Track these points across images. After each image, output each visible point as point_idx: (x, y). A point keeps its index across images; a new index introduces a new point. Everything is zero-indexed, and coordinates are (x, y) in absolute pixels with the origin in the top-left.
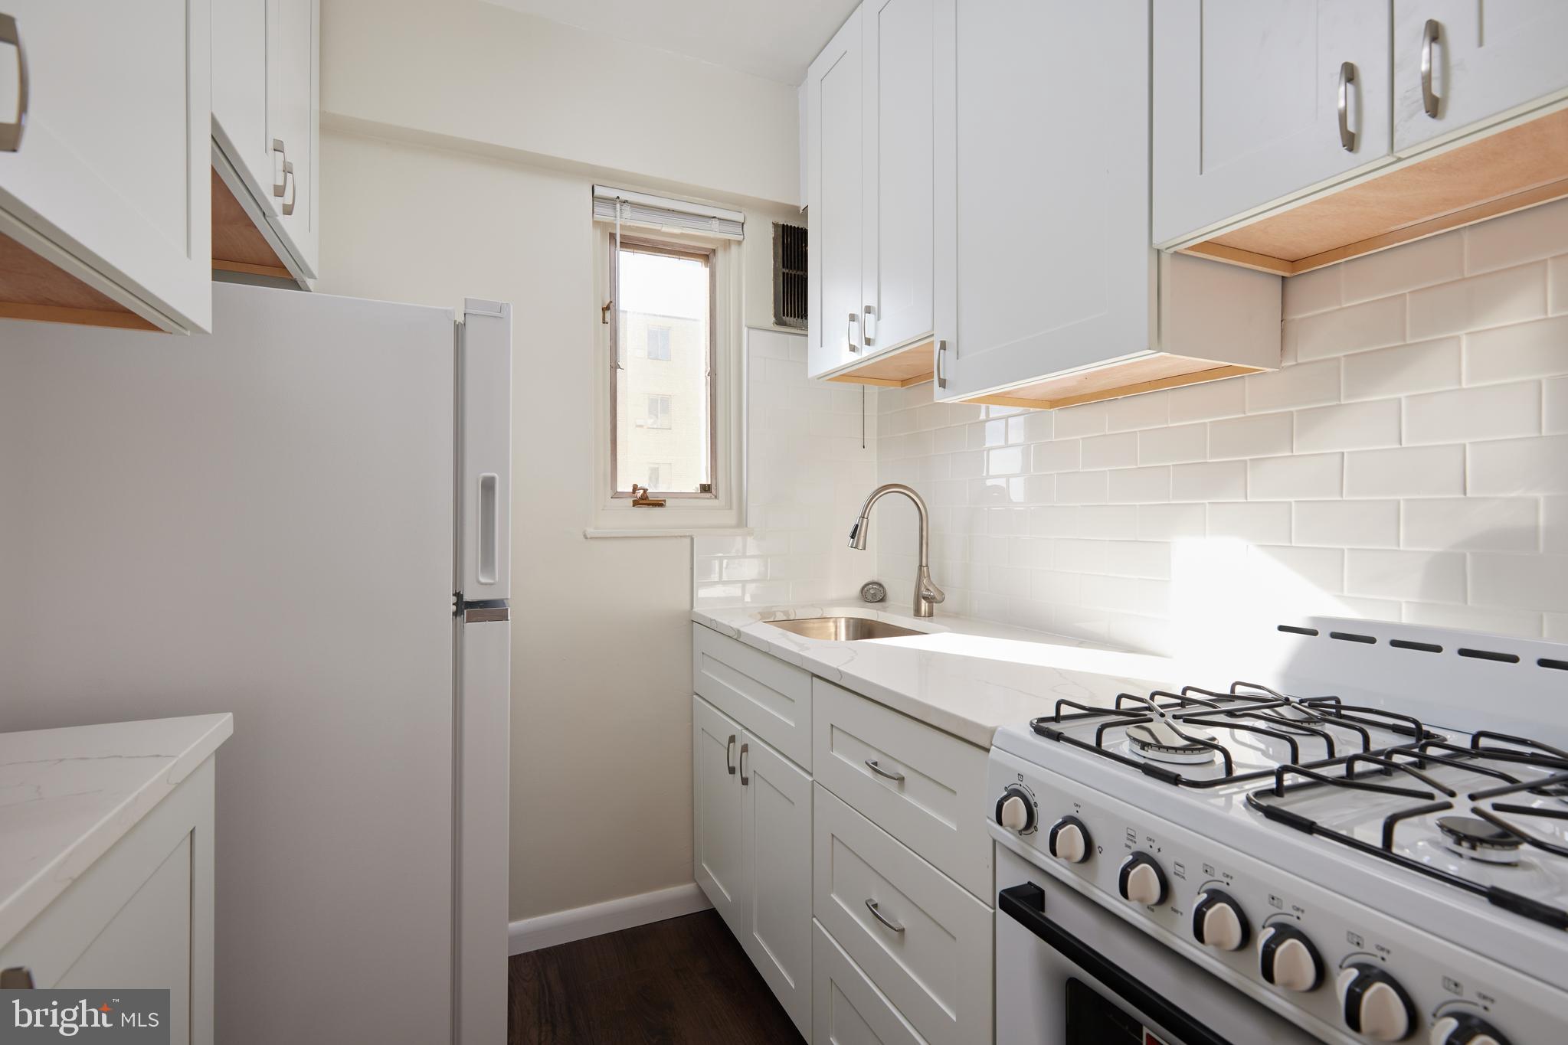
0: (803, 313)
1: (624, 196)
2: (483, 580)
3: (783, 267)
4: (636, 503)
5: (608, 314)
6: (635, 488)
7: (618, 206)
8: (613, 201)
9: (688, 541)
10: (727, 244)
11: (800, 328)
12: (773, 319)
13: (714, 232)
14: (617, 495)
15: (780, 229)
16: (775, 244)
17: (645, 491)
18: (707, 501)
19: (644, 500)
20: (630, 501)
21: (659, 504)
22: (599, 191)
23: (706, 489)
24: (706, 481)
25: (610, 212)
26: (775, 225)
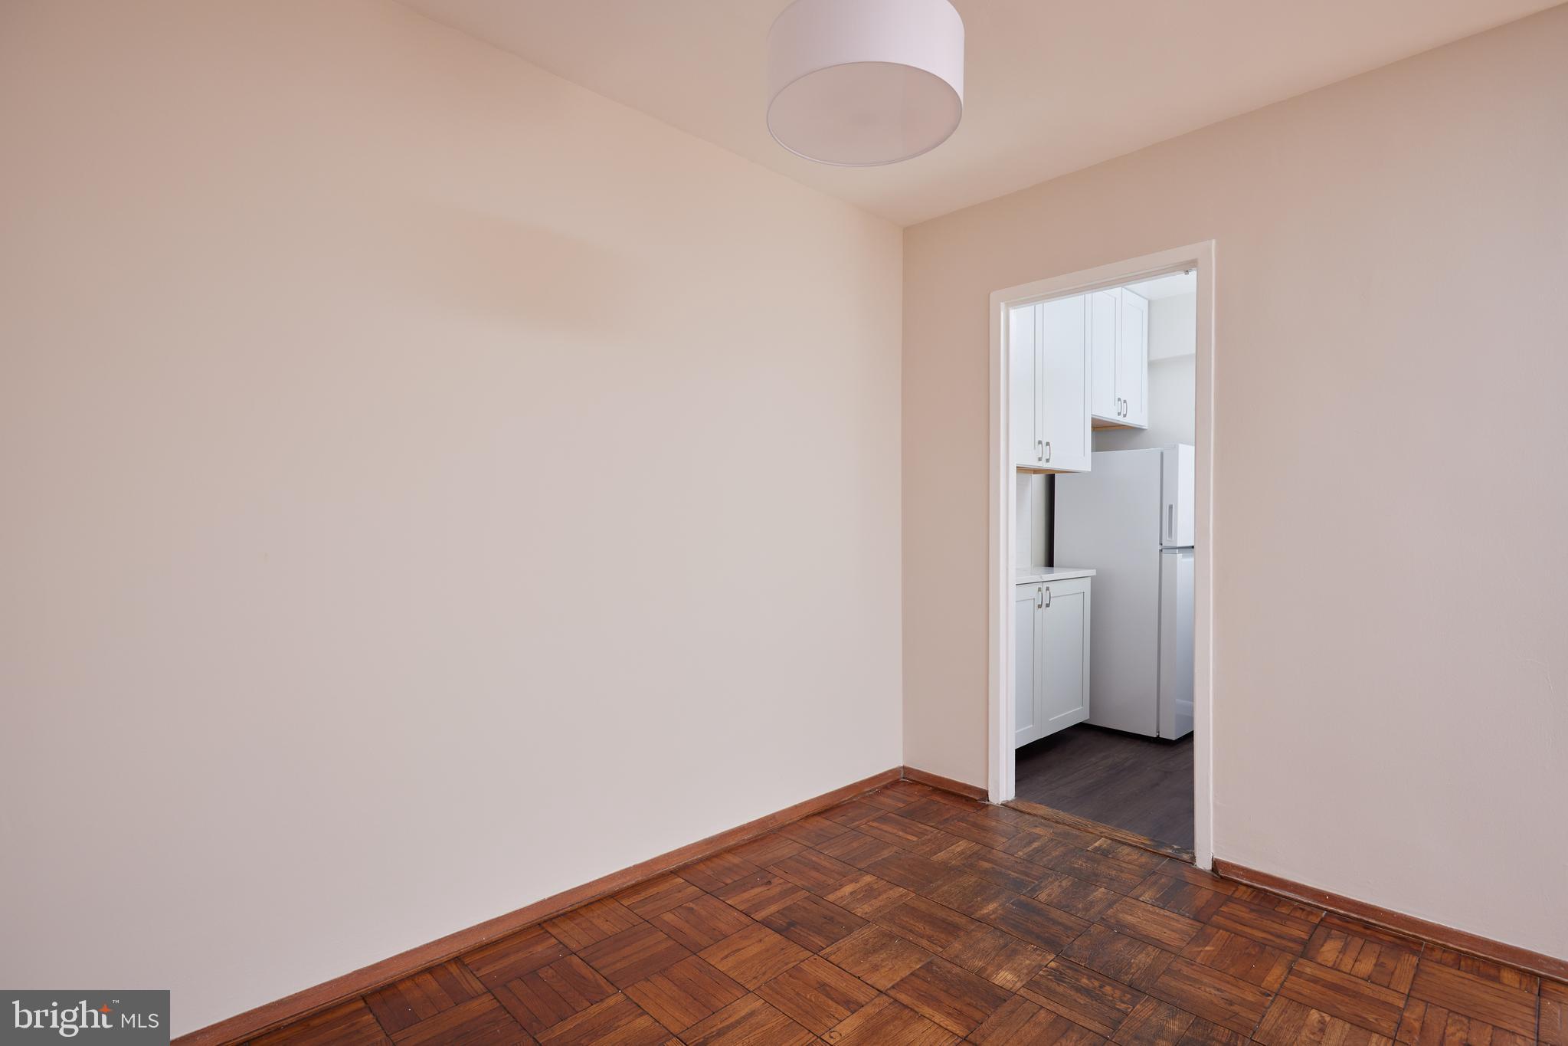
2: (1169, 540)
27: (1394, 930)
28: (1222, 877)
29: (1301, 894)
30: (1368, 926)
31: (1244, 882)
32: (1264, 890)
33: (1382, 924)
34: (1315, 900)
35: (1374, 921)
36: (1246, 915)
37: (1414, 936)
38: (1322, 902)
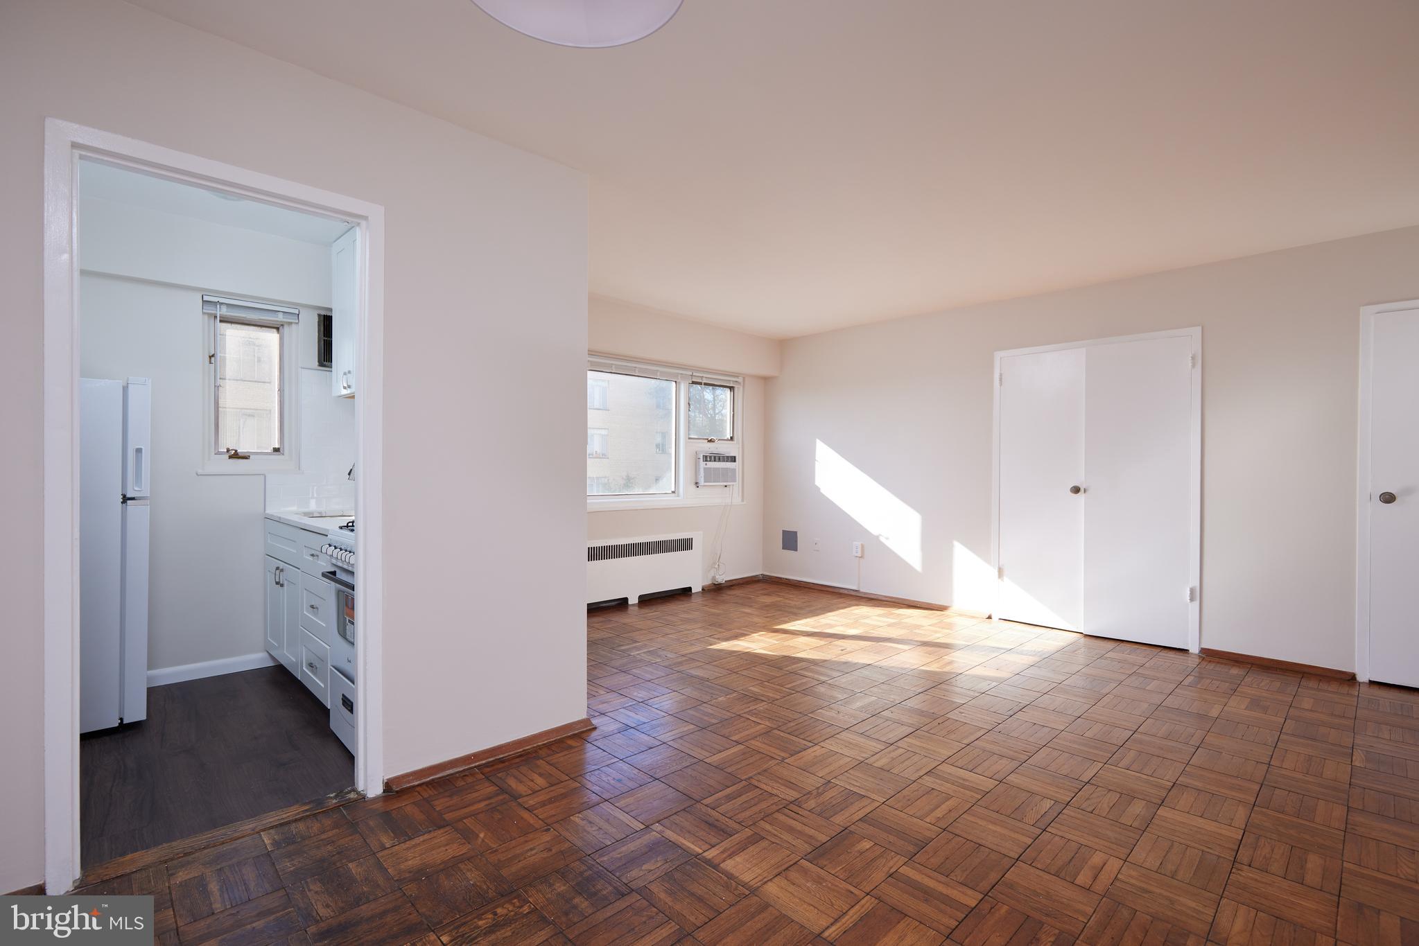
0: (330, 360)
1: (222, 300)
2: (136, 489)
3: (324, 336)
4: (230, 457)
5: (213, 359)
6: (228, 450)
7: (218, 306)
8: (215, 303)
9: (262, 477)
10: (290, 323)
11: (328, 367)
12: (317, 363)
13: (280, 317)
14: (219, 453)
15: (322, 318)
16: (319, 325)
17: (236, 451)
18: (277, 457)
19: (236, 456)
20: (227, 456)
21: (246, 457)
22: (206, 298)
23: (276, 450)
24: (277, 446)
25: (214, 308)
26: (319, 315)
27: (513, 754)
28: (397, 792)
29: (456, 766)
30: (501, 761)
31: (416, 783)
32: (433, 780)
33: (506, 755)
34: (466, 765)
35: (502, 756)
36: (451, 802)
37: (524, 751)
38: (470, 764)
